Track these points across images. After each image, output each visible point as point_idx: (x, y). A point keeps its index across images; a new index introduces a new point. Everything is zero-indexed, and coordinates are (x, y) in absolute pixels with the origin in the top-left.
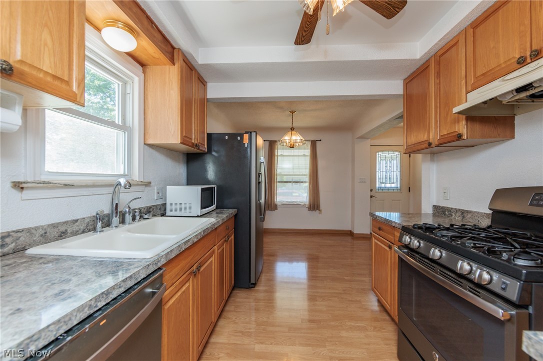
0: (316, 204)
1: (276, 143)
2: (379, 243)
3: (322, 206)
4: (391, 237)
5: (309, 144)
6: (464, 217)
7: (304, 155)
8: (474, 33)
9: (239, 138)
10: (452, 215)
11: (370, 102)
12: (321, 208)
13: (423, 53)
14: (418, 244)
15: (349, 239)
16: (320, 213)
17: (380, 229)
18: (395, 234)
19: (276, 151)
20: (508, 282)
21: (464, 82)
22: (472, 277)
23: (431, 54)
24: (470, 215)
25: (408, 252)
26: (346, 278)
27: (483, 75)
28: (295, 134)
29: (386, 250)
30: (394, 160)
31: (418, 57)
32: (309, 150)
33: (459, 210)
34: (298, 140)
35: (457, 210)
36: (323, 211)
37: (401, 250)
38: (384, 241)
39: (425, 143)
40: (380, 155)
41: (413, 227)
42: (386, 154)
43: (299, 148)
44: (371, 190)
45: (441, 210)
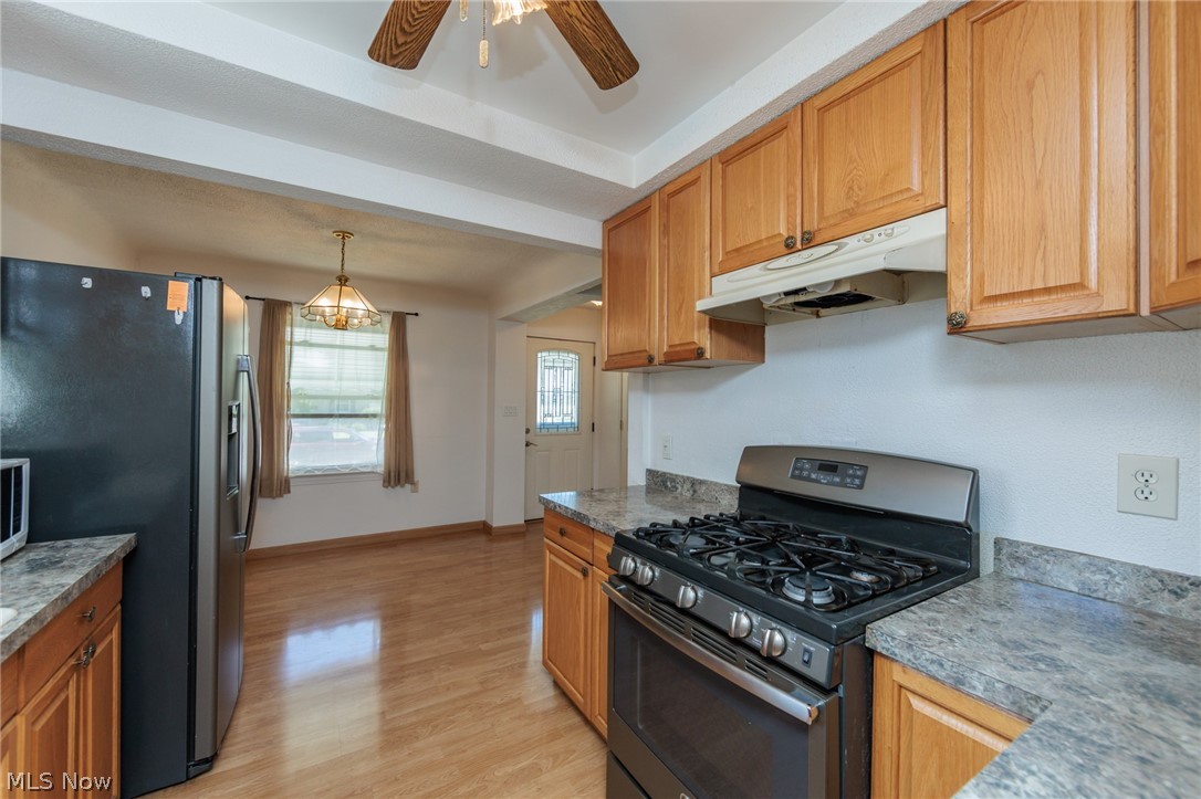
0: (403, 469)
1: (289, 309)
2: (561, 563)
3: (419, 475)
4: (586, 550)
5: (387, 321)
6: (695, 491)
7: (373, 348)
8: (724, 171)
9: (146, 291)
10: (677, 489)
11: (534, 251)
12: (416, 480)
13: (643, 181)
14: (650, 574)
15: (481, 540)
16: (415, 490)
17: (562, 533)
18: (596, 544)
19: (288, 329)
20: (812, 649)
21: (707, 254)
22: (755, 642)
23: (656, 187)
24: (704, 488)
25: (629, 590)
26: (483, 647)
27: (737, 250)
28: (349, 296)
29: (576, 578)
30: (569, 369)
31: (634, 185)
32: (387, 336)
33: (688, 478)
34: (360, 313)
35: (686, 479)
36: (420, 487)
37: (615, 587)
38: (572, 559)
39: (640, 355)
40: (545, 358)
41: (637, 533)
42: (554, 355)
43: (360, 328)
44: (528, 431)
45: (659, 479)
